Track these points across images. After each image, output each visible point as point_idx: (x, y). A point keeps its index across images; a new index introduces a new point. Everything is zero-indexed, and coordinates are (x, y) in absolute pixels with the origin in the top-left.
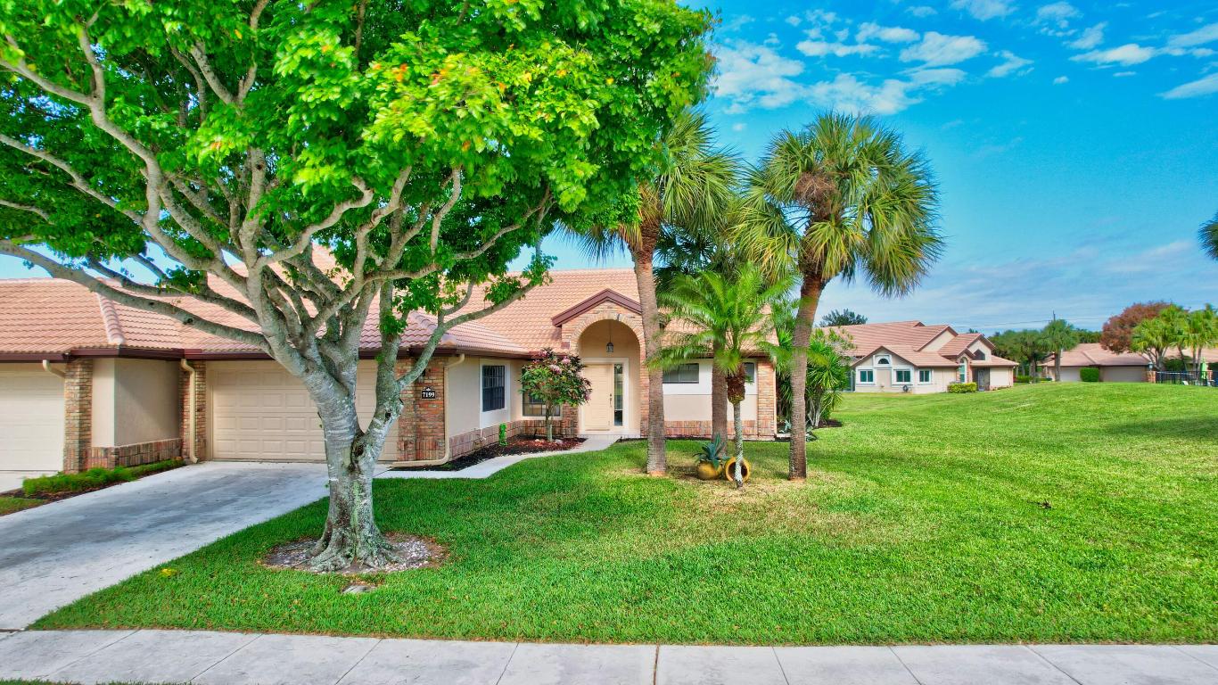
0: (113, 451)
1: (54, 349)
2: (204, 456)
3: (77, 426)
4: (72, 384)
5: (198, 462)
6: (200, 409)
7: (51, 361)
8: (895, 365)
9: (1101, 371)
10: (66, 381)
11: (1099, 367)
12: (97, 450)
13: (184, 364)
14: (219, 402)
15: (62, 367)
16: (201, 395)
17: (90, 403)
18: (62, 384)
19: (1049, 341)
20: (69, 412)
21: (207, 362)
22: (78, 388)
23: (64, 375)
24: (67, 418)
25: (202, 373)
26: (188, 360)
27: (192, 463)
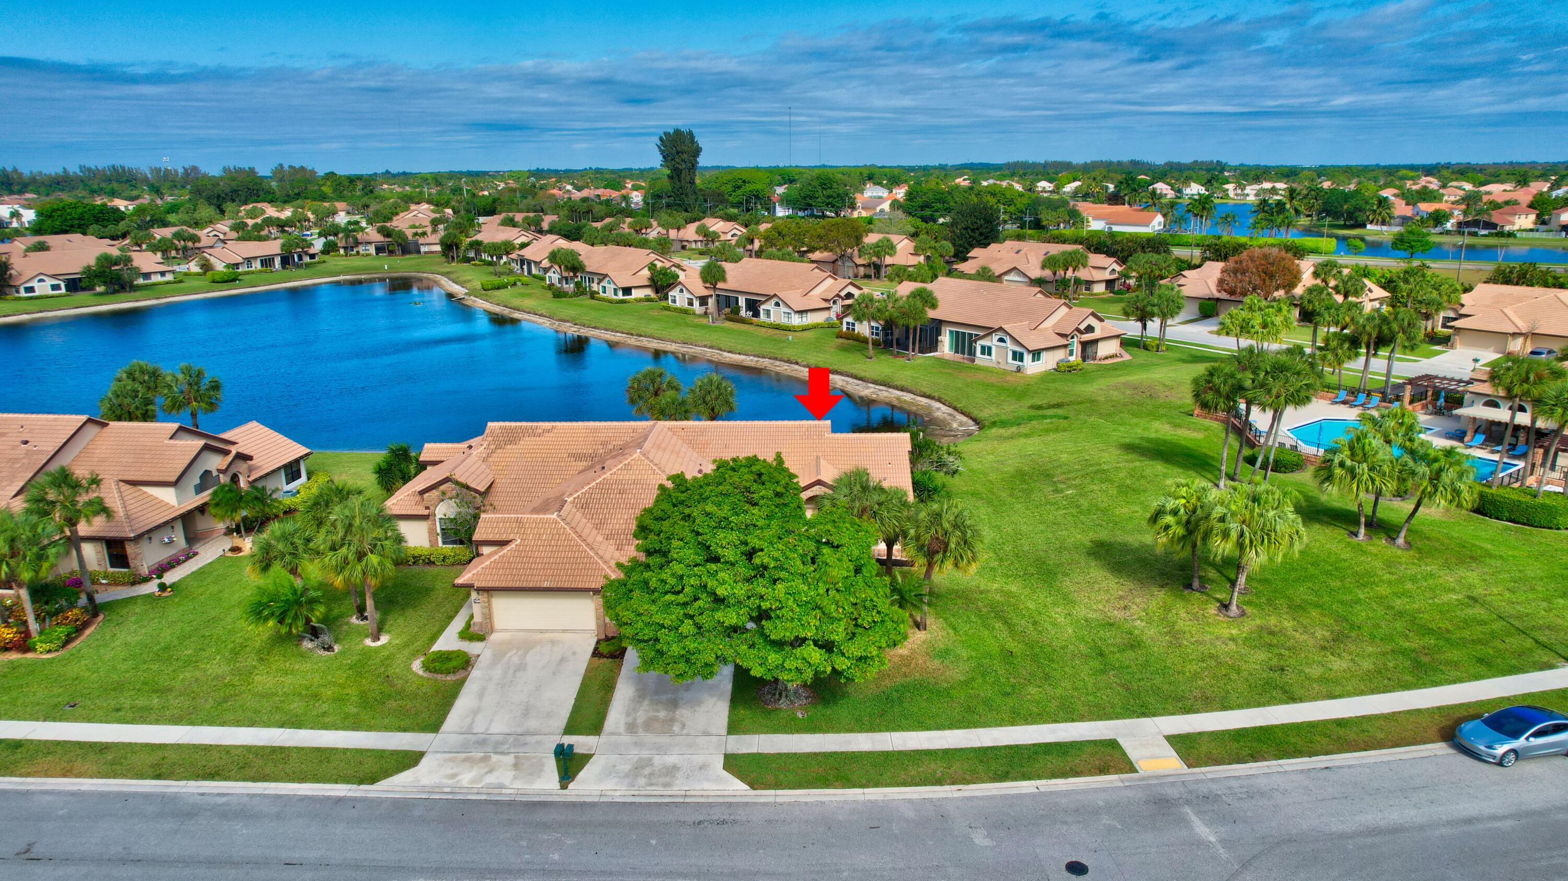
8: (1010, 346)
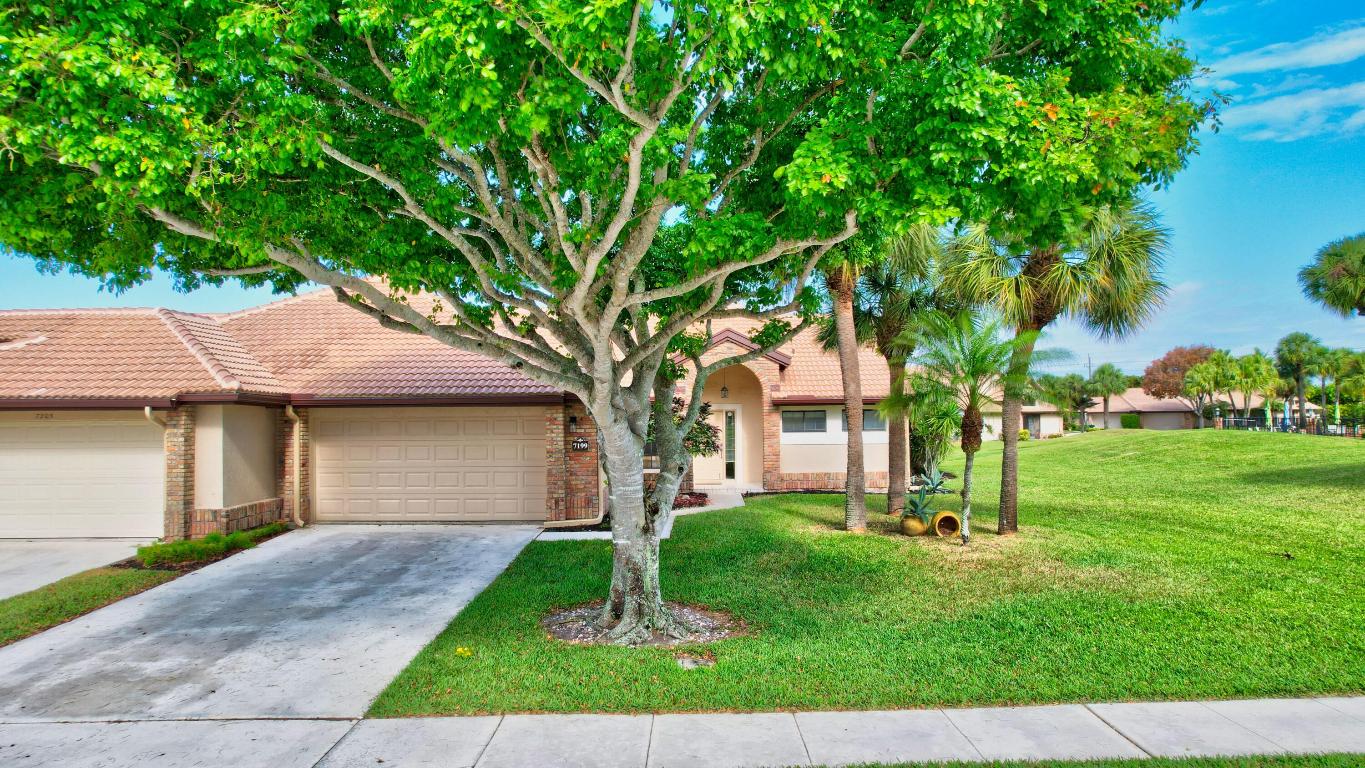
0: (223, 514)
1: (158, 393)
2: (309, 520)
3: (182, 484)
4: (175, 435)
5: (304, 527)
6: (304, 464)
7: (154, 409)
9: (1141, 418)
10: (168, 431)
11: (1139, 413)
12: (204, 512)
13: (290, 411)
14: (321, 454)
15: (163, 414)
16: (305, 447)
17: (193, 457)
18: (162, 434)
19: (1099, 386)
20: (170, 467)
21: (310, 410)
22: (182, 439)
23: (165, 425)
24: (169, 474)
25: (306, 422)
26: (294, 407)
27: (297, 527)
